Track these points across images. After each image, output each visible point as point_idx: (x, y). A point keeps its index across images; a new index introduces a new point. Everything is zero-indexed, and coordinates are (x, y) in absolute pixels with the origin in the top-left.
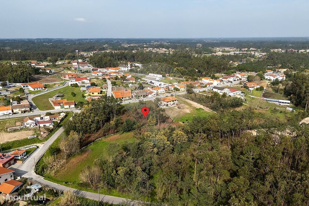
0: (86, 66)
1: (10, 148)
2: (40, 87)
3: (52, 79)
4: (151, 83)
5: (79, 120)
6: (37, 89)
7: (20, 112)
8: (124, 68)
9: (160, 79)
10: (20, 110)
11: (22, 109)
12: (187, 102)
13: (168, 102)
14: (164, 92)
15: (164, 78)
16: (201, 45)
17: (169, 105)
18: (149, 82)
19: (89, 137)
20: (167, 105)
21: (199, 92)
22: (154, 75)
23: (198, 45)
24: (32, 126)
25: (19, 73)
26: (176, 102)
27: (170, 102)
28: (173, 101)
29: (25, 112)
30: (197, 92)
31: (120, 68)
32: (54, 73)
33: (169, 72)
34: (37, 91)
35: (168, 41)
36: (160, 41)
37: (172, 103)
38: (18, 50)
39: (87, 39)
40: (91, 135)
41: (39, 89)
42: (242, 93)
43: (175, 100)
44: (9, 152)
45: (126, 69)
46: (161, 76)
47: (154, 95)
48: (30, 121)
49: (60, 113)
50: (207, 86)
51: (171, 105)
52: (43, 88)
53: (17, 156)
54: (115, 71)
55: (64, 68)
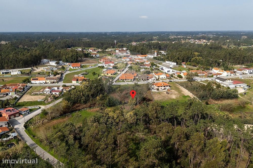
0: (125, 53)
1: (23, 105)
2: (77, 67)
3: (93, 61)
4: (162, 69)
5: (74, 93)
6: (75, 68)
7: (50, 82)
8: (151, 56)
9: (173, 66)
10: (50, 81)
11: (52, 81)
12: (179, 88)
13: (159, 87)
14: (165, 78)
15: (178, 66)
16: (246, 37)
17: (160, 89)
18: (161, 69)
19: (79, 106)
20: (158, 89)
21: (201, 81)
22: (169, 62)
23: (243, 37)
24: (48, 93)
25: (70, 56)
26: (168, 88)
27: (161, 87)
28: (165, 86)
29: (53, 82)
30: (199, 80)
31: (148, 55)
32: (98, 57)
33: (187, 61)
34: (74, 69)
35: (215, 33)
36: (207, 34)
37: (163, 88)
38: (89, 40)
39: (146, 32)
40: (81, 105)
41: (76, 68)
42: (247, 86)
43: (167, 86)
44: (21, 108)
45: (152, 57)
46: (175, 64)
47: (154, 80)
48: (47, 89)
49: (72, 86)
50: (214, 76)
51: (162, 89)
52: (80, 68)
53: (21, 112)
54: (142, 58)
55: (108, 54)
